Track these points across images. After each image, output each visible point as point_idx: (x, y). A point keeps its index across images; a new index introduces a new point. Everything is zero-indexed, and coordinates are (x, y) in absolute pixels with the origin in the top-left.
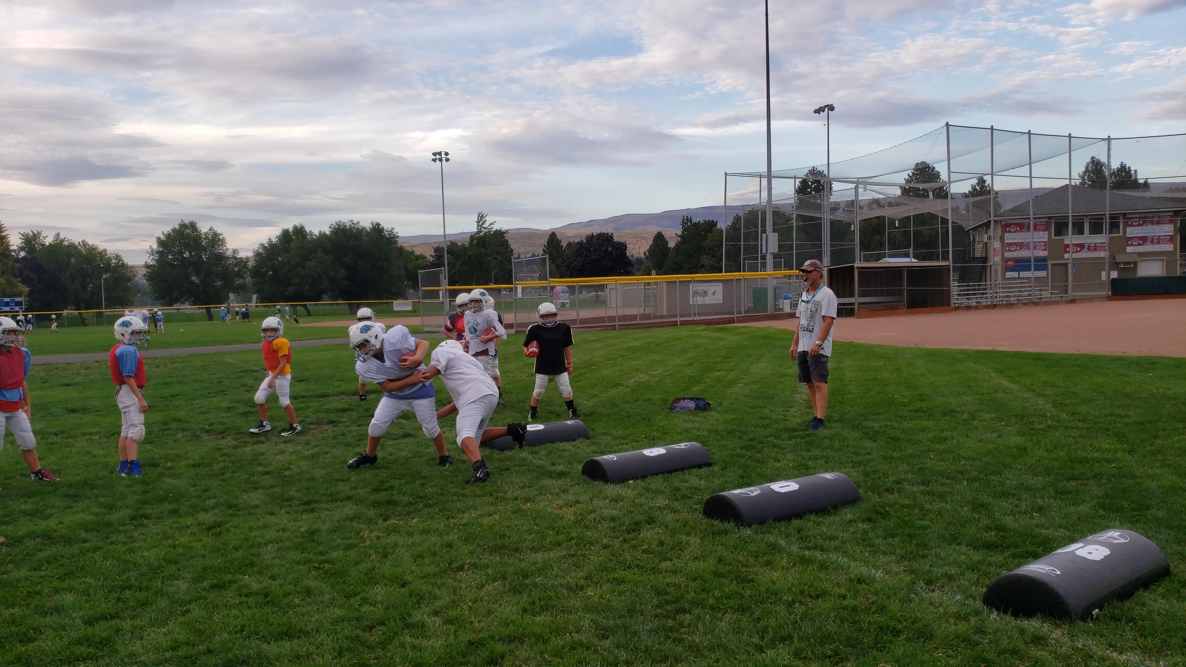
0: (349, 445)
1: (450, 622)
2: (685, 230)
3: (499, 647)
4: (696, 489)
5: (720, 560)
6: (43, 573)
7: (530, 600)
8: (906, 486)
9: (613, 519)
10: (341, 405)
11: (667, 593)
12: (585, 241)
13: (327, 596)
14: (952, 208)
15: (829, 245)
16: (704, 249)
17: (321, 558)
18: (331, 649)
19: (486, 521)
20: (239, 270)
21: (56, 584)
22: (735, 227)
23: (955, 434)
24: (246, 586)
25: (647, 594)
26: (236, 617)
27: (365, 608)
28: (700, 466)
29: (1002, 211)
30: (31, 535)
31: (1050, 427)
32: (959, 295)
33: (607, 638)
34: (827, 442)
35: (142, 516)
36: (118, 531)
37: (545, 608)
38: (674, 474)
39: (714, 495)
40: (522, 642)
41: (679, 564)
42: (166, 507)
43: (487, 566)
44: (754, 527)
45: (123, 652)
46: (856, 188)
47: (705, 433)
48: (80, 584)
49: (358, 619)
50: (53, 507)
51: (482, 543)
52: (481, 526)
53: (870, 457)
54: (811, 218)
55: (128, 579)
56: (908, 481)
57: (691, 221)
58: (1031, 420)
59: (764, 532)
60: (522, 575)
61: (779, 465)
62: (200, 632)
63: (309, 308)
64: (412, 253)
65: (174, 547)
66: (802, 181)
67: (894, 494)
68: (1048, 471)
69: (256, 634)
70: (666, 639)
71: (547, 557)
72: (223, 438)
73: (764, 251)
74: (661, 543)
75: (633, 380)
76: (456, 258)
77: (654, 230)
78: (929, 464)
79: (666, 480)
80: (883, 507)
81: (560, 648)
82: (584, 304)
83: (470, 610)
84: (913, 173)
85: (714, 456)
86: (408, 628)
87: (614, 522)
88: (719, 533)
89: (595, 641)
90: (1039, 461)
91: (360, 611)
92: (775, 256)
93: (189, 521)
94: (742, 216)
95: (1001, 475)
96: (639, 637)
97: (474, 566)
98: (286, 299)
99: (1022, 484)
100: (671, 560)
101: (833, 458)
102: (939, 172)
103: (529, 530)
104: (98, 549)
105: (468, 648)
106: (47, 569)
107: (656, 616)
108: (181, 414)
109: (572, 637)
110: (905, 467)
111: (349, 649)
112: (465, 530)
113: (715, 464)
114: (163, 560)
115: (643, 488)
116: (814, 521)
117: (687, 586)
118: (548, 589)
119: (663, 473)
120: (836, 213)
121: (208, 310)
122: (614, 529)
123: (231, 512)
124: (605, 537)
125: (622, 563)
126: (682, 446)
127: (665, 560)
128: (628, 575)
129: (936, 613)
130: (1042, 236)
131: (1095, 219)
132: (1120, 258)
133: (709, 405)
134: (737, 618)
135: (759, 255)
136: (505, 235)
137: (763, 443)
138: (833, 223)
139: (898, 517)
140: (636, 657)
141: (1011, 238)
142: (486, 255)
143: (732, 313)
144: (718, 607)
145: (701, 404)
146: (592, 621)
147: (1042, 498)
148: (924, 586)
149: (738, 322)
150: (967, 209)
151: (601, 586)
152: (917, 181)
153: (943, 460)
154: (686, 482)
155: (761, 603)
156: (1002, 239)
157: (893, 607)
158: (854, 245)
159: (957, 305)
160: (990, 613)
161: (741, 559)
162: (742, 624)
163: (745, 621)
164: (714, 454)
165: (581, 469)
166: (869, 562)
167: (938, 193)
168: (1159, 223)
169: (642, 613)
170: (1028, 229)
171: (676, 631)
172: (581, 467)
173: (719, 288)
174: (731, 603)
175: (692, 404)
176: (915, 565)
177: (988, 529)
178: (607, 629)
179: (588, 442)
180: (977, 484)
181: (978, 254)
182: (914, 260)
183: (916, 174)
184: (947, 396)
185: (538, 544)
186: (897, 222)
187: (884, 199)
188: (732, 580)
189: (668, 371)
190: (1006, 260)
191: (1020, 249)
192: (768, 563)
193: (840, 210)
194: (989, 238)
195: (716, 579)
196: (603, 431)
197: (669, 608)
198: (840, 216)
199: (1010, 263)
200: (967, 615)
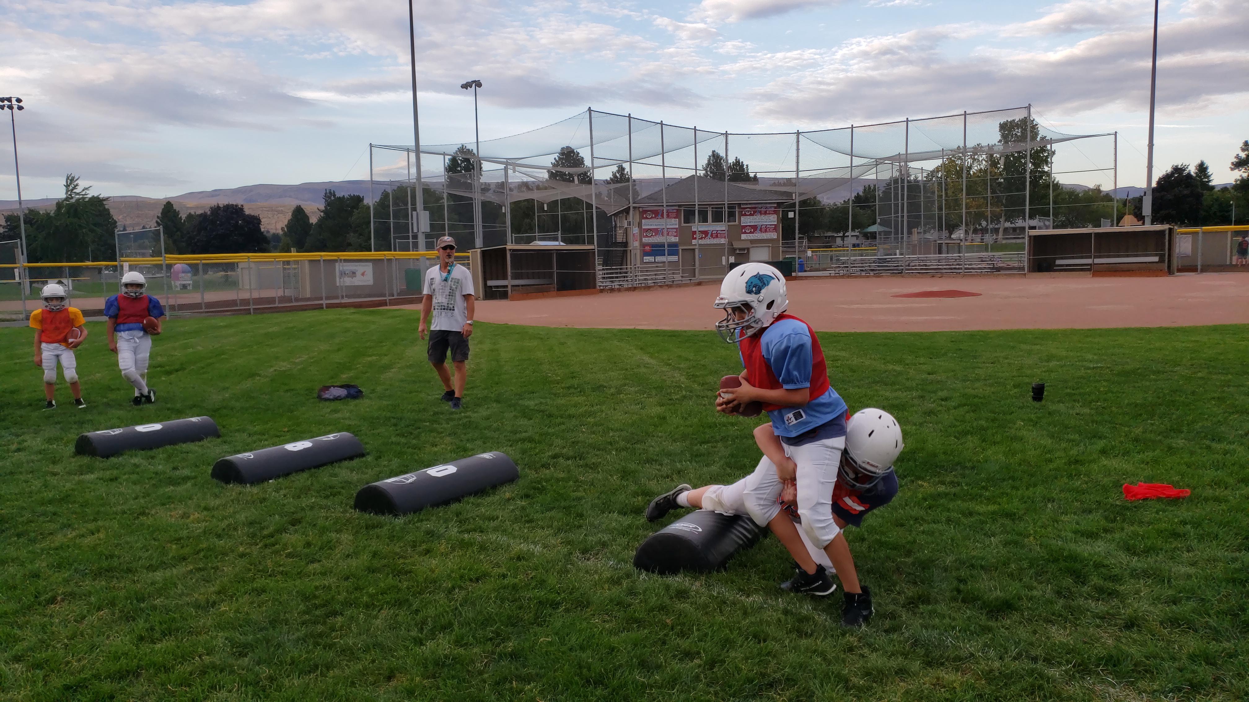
2: (328, 204)
4: (347, 482)
5: (375, 554)
7: (148, 625)
9: (251, 524)
11: (315, 597)
12: (209, 213)
14: (596, 194)
15: (481, 227)
16: (351, 226)
19: (89, 540)
22: (383, 204)
23: (604, 408)
25: (292, 600)
28: (351, 458)
29: (639, 198)
31: (684, 397)
32: (604, 278)
33: (244, 656)
38: (322, 468)
39: (365, 486)
41: (328, 564)
43: (90, 594)
44: (410, 515)
46: (506, 169)
47: (358, 423)
51: (82, 567)
52: (80, 548)
53: (527, 434)
54: (462, 198)
56: (563, 455)
57: (334, 195)
58: (669, 391)
59: (422, 521)
60: (137, 598)
61: (436, 449)
66: (451, 159)
68: (684, 437)
70: (315, 646)
71: (169, 574)
73: (415, 231)
74: (308, 544)
75: (272, 370)
76: (36, 229)
77: (293, 203)
78: (581, 437)
79: (313, 476)
80: (539, 482)
81: (187, 675)
82: (211, 285)
84: (559, 157)
85: (368, 446)
88: (374, 527)
89: (231, 661)
92: (427, 236)
94: (390, 192)
96: (283, 649)
97: (72, 595)
99: (663, 450)
100: (319, 561)
102: (583, 158)
103: (145, 546)
107: (303, 623)
109: (202, 660)
113: (368, 454)
115: (287, 487)
116: (472, 503)
117: (338, 587)
118: (171, 610)
119: (310, 469)
120: (487, 194)
122: (254, 535)
124: (242, 544)
125: (262, 571)
126: (331, 437)
127: (312, 562)
128: (271, 583)
129: (591, 581)
130: (674, 223)
131: (716, 208)
132: (737, 245)
133: (361, 392)
134: (394, 613)
135: (410, 234)
136: (105, 203)
137: (419, 428)
138: (484, 204)
139: (555, 491)
140: (280, 671)
141: (648, 224)
142: (80, 226)
143: (384, 296)
144: (373, 604)
145: (352, 391)
146: (226, 639)
147: (680, 461)
148: (580, 556)
149: (391, 304)
150: (609, 196)
151: (237, 599)
152: (563, 166)
153: (594, 433)
154: (336, 475)
155: (420, 593)
156: (640, 225)
157: (552, 580)
158: (506, 227)
159: (602, 288)
160: (639, 574)
161: (398, 550)
162: (400, 618)
163: (403, 614)
164: (366, 443)
165: (210, 472)
166: (528, 538)
167: (584, 179)
168: (765, 213)
169: (287, 622)
170: (662, 216)
171: (327, 637)
172: (210, 470)
173: (368, 269)
174: (388, 598)
175: (343, 392)
176: (571, 536)
177: (635, 494)
178: (245, 646)
179: (219, 440)
180: (624, 453)
181: (619, 239)
182: (562, 244)
183: (562, 159)
184: (595, 373)
185: (157, 561)
186: (545, 206)
187: (533, 182)
188: (388, 574)
189: (313, 358)
190: (643, 245)
191: (655, 235)
192: (428, 551)
193: (491, 191)
194: (629, 224)
195: (370, 576)
196: (237, 428)
197: (318, 612)
198: (491, 197)
199: (647, 248)
200: (619, 579)
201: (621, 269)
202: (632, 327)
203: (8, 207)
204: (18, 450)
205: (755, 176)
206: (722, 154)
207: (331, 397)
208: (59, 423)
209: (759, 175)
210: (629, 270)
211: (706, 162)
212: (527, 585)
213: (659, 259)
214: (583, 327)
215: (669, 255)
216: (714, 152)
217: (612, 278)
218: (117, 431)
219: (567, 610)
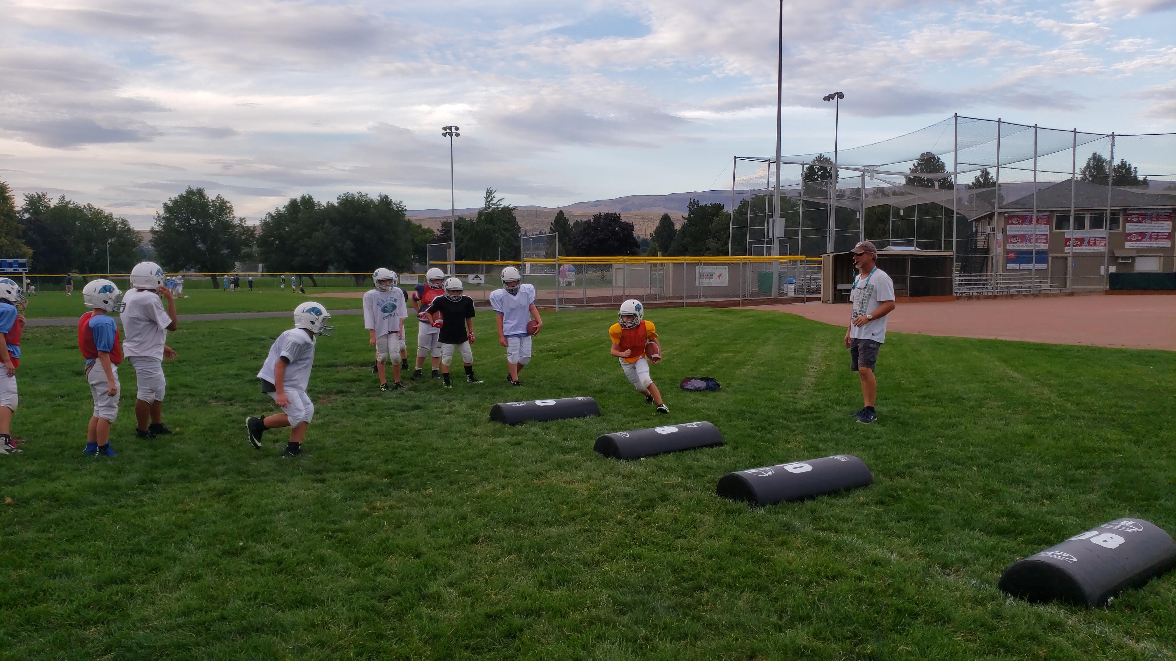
0: (358, 415)
1: (467, 594)
2: (691, 212)
3: (517, 621)
4: (708, 467)
5: (735, 539)
6: (51, 535)
7: (546, 574)
8: (917, 471)
9: (626, 495)
10: (349, 375)
11: (683, 570)
12: (592, 220)
13: (340, 565)
14: (957, 199)
15: (834, 232)
16: (710, 232)
17: (333, 527)
18: (346, 619)
19: (500, 494)
20: (245, 240)
21: (65, 546)
22: (741, 211)
23: (962, 420)
24: (259, 553)
25: (663, 570)
26: (249, 584)
27: (381, 578)
28: (711, 446)
29: (1006, 203)
30: (37, 496)
31: (1056, 416)
32: (961, 285)
33: (624, 614)
34: (836, 425)
35: (151, 481)
36: (127, 495)
37: (561, 583)
38: (686, 452)
39: (727, 474)
40: (540, 616)
41: (694, 541)
42: (176, 472)
43: (503, 539)
44: (767, 507)
45: (135, 617)
46: (863, 176)
47: (716, 413)
48: (90, 547)
49: (374, 589)
50: (60, 469)
51: (496, 516)
52: (494, 499)
53: (881, 441)
54: (817, 205)
55: (138, 543)
56: (918, 465)
57: (698, 204)
58: (1037, 408)
59: (778, 512)
60: (537, 548)
61: (789, 446)
62: (212, 598)
63: (314, 277)
64: (420, 226)
65: (185, 512)
66: (809, 168)
67: (905, 478)
68: (1057, 459)
69: (270, 601)
70: (684, 616)
71: (562, 531)
72: (231, 405)
73: (771, 236)
74: (676, 521)
76: (463, 233)
77: (660, 212)
78: (938, 449)
79: (678, 459)
80: (895, 490)
81: (578, 622)
82: (590, 283)
83: (486, 583)
84: (918, 164)
85: (726, 436)
86: (424, 598)
87: (628, 498)
88: (733, 512)
89: (614, 616)
90: (1047, 449)
91: (374, 581)
92: (782, 241)
93: (200, 487)
94: (749, 200)
95: (1010, 462)
96: (657, 614)
98: (292, 270)
99: (1032, 471)
100: (686, 538)
101: (844, 440)
102: (943, 163)
103: (542, 504)
104: (107, 512)
105: (486, 621)
106: (55, 530)
107: (673, 593)
108: (189, 380)
109: (590, 611)
110: (915, 452)
111: (365, 619)
112: (479, 503)
113: (726, 443)
114: (173, 525)
115: (656, 465)
116: (826, 503)
117: (703, 564)
118: (564, 563)
119: (675, 451)
120: (841, 200)
121: (214, 277)
122: (627, 505)
123: (241, 479)
124: (619, 513)
125: (637, 539)
126: (694, 424)
127: (679, 537)
128: (644, 551)
129: (952, 597)
130: (1044, 229)
131: (1095, 214)
132: (1118, 254)
133: (719, 385)
134: (754, 597)
135: (765, 240)
136: (513, 212)
137: (773, 424)
138: (838, 210)
139: (911, 501)
140: (655, 634)
141: (1013, 230)
142: (494, 231)
143: (738, 296)
144: (735, 585)
145: (711, 384)
146: (609, 596)
147: (1052, 485)
148: (939, 570)
149: (743, 305)
150: (970, 200)
151: (617, 561)
152: (922, 171)
153: (952, 446)
154: (698, 460)
155: (778, 582)
156: (1004, 231)
157: (911, 589)
158: (859, 232)
159: (958, 295)
160: (1006, 597)
161: (756, 538)
162: (761, 603)
163: (762, 599)
164: (725, 433)
165: (593, 445)
166: (884, 545)
167: (944, 184)
168: (1157, 220)
169: (659, 589)
170: (1031, 222)
171: (694, 609)
172: (593, 443)
173: (725, 271)
174: (749, 581)
175: (703, 384)
176: (930, 549)
177: (1000, 515)
178: (624, 605)
179: (599, 418)
180: (987, 471)
181: (980, 245)
182: (917, 249)
183: (921, 164)
184: (953, 383)
185: (552, 518)
186: (902, 211)
187: (889, 188)
188: (748, 559)
189: (676, 351)
190: (1007, 252)
191: (1022, 241)
192: (784, 543)
193: (846, 198)
194: (993, 229)
195: (732, 558)
196: (614, 409)
197: (686, 585)
198: (845, 203)
199: (1012, 255)
200: (983, 599)
201: (980, 276)
202: (993, 338)
203: (443, 215)
204: (450, 413)
205: (1145, 180)
206: (1106, 155)
207: (692, 388)
208: (477, 393)
209: (1149, 179)
210: (989, 277)
211: (1085, 165)
212: (884, 592)
213: (1024, 266)
214: (938, 335)
215: (1036, 262)
216: (1094, 154)
217: (971, 285)
218: (522, 404)
219: (927, 623)
